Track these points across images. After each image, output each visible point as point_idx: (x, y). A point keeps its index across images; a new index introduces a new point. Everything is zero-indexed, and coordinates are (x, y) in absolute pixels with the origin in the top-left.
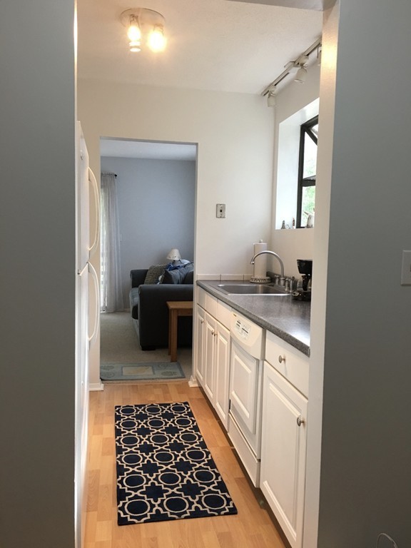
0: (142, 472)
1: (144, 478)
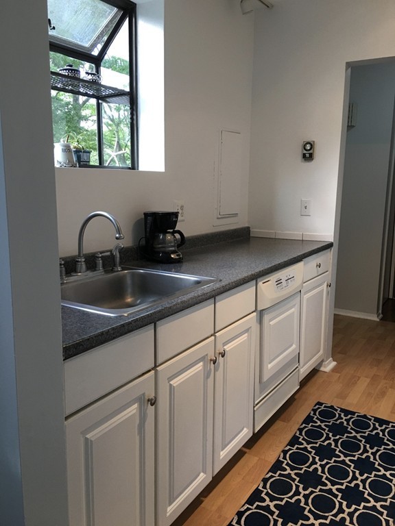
0: (366, 496)
1: (367, 487)
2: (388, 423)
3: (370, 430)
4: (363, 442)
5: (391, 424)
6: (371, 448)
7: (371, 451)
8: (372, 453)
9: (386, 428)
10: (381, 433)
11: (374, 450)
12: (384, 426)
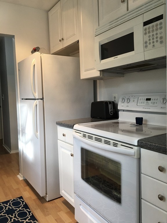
2: (8, 201)
3: (4, 209)
4: (6, 215)
5: (10, 201)
6: (12, 215)
7: (13, 217)
8: (14, 217)
9: (10, 204)
10: (10, 207)
11: (14, 216)
12: (8, 204)
